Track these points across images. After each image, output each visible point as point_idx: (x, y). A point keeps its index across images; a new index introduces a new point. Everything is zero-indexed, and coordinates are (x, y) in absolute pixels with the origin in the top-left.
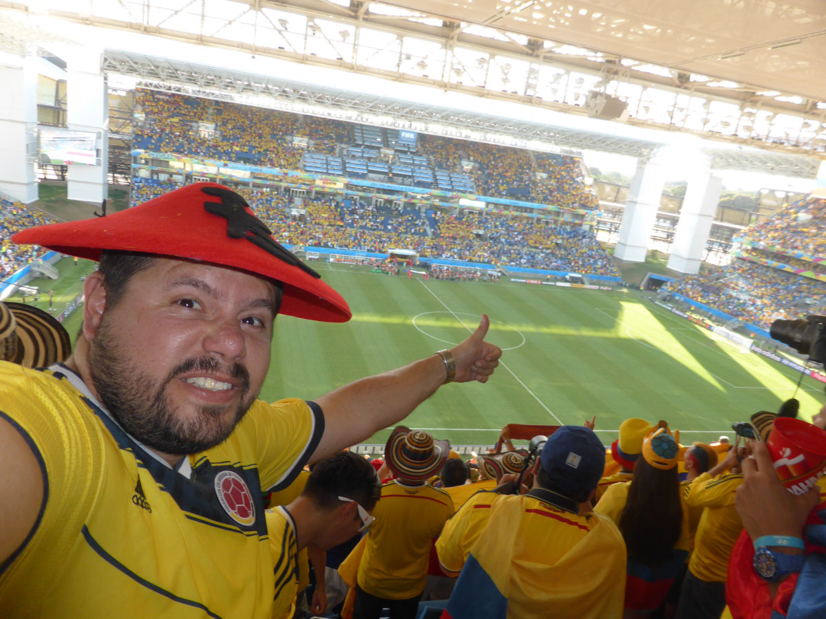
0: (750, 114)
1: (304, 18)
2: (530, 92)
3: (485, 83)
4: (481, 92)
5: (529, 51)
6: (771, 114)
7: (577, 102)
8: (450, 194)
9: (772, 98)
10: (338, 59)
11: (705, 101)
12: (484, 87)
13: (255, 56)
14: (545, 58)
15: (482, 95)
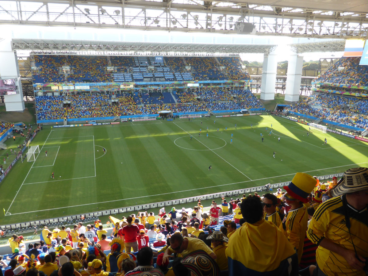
0: (311, 23)
1: (97, 7)
2: (209, 27)
3: (187, 25)
4: (186, 29)
5: (206, 8)
6: (320, 22)
7: (231, 29)
8: (182, 82)
9: (319, 14)
10: (116, 24)
11: (289, 20)
12: (187, 27)
13: (76, 28)
14: (213, 10)
15: (187, 31)
